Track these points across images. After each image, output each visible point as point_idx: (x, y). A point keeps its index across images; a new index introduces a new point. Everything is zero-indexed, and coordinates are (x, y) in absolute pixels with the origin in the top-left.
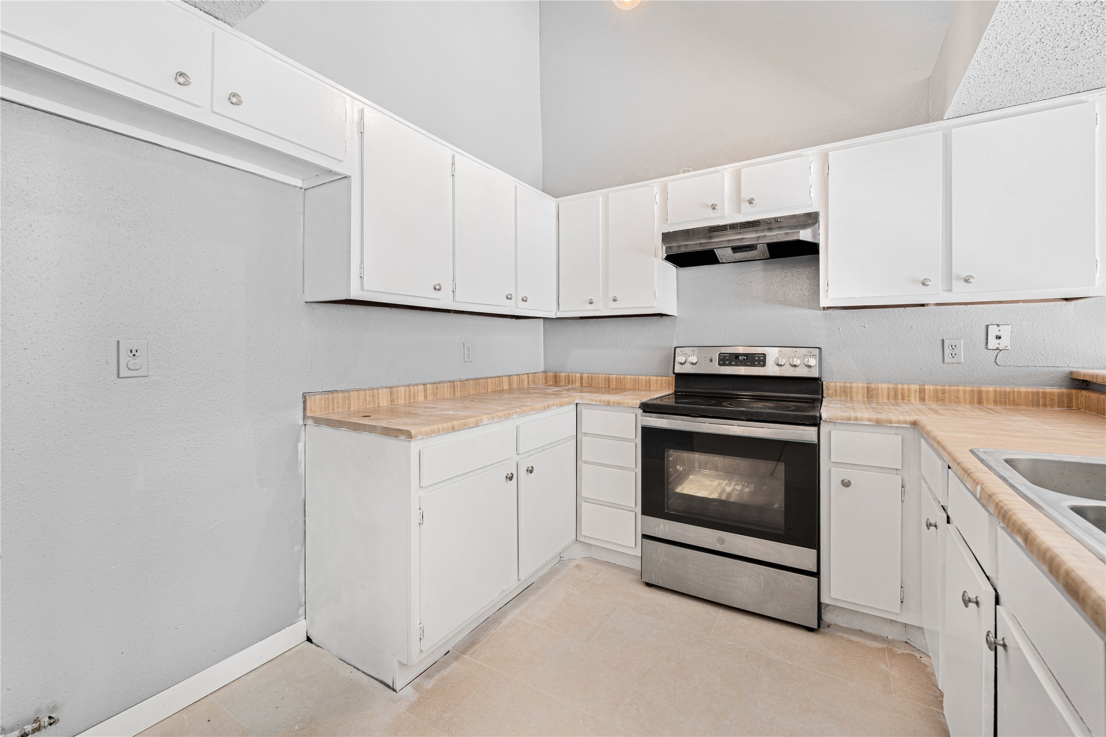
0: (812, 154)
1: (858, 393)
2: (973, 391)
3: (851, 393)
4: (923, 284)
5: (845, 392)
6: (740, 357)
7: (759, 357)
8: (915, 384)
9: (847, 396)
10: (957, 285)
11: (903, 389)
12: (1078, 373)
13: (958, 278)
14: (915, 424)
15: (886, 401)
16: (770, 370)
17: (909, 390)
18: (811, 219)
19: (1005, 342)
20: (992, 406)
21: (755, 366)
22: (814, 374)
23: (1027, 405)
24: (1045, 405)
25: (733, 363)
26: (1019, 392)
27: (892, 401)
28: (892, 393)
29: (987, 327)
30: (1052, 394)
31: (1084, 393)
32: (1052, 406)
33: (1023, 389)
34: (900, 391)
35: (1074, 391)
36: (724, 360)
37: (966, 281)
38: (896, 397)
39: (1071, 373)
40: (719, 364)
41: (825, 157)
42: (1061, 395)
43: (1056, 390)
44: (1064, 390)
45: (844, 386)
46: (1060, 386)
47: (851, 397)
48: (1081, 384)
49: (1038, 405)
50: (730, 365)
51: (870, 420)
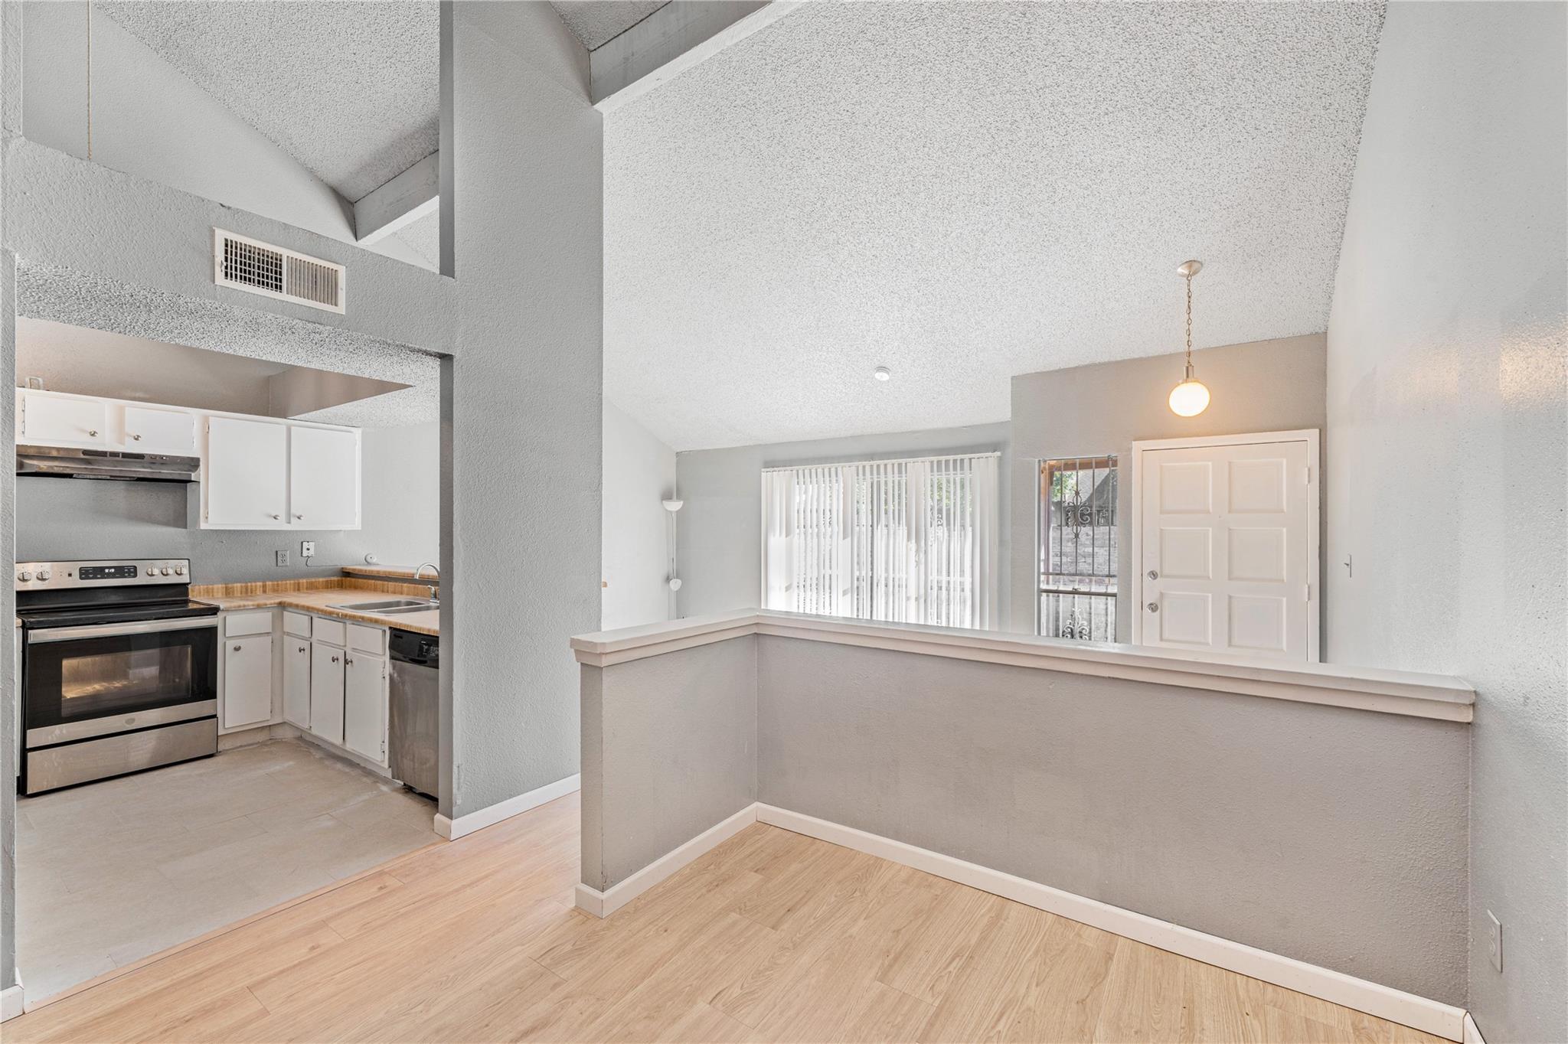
0: (196, 414)
1: (218, 592)
2: (295, 583)
3: (213, 592)
4: (275, 518)
5: (208, 592)
6: (107, 571)
7: (129, 569)
8: (259, 582)
9: (209, 595)
10: (294, 520)
11: (251, 586)
12: (346, 569)
13: (294, 516)
14: (280, 604)
15: (239, 595)
16: (141, 580)
17: (256, 586)
18: (194, 463)
19: (312, 552)
20: (305, 591)
21: (125, 577)
22: (185, 579)
23: (323, 588)
24: (331, 588)
25: (99, 576)
26: (319, 582)
27: (244, 595)
28: (244, 590)
29: (302, 543)
30: (334, 581)
31: (348, 579)
32: (334, 587)
33: (321, 580)
34: (249, 587)
35: (344, 578)
36: (85, 574)
37: (299, 518)
38: (247, 592)
39: (343, 568)
40: (81, 578)
41: (206, 419)
42: (338, 580)
43: (336, 578)
44: (340, 578)
45: (207, 588)
46: (338, 576)
47: (213, 596)
48: (346, 574)
49: (328, 588)
50: (95, 577)
51: (253, 605)
